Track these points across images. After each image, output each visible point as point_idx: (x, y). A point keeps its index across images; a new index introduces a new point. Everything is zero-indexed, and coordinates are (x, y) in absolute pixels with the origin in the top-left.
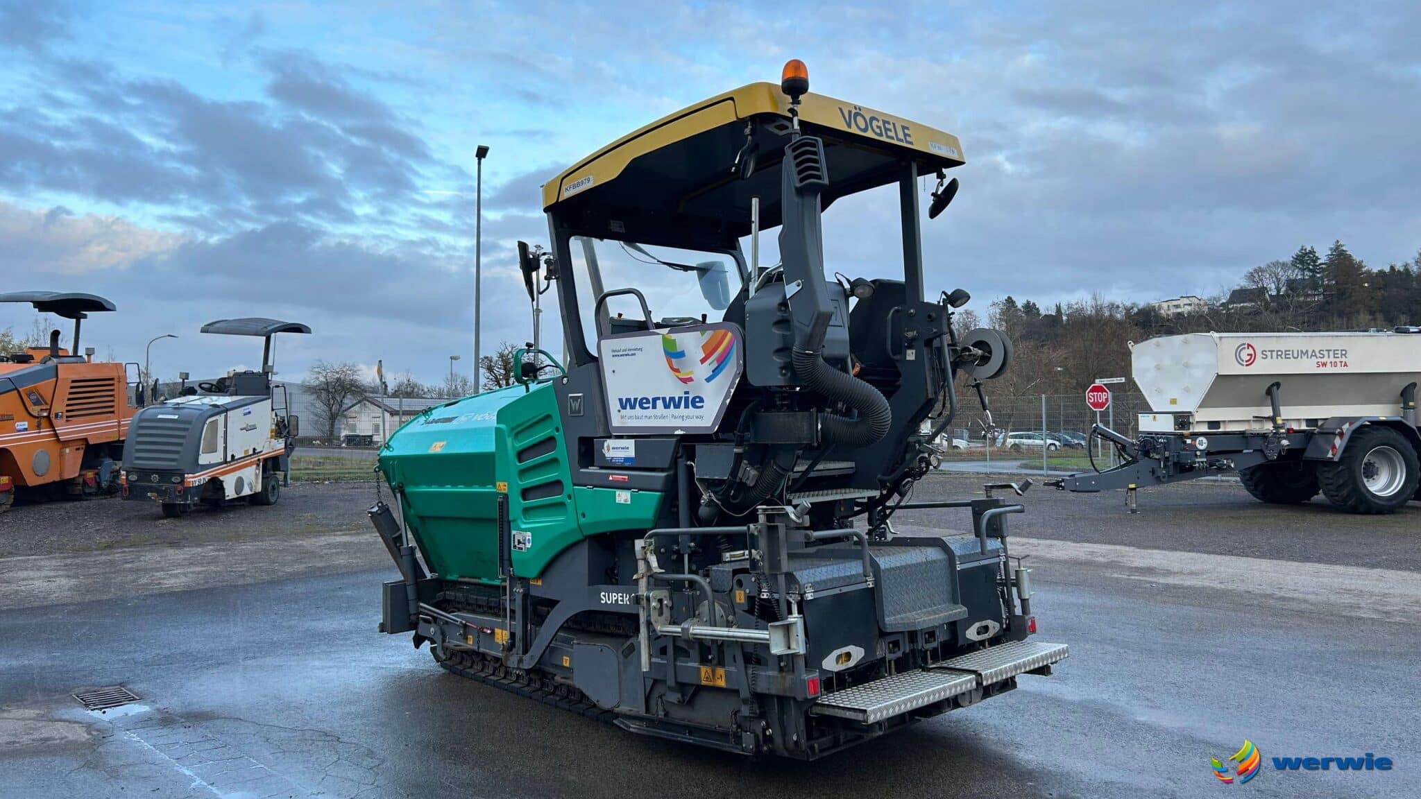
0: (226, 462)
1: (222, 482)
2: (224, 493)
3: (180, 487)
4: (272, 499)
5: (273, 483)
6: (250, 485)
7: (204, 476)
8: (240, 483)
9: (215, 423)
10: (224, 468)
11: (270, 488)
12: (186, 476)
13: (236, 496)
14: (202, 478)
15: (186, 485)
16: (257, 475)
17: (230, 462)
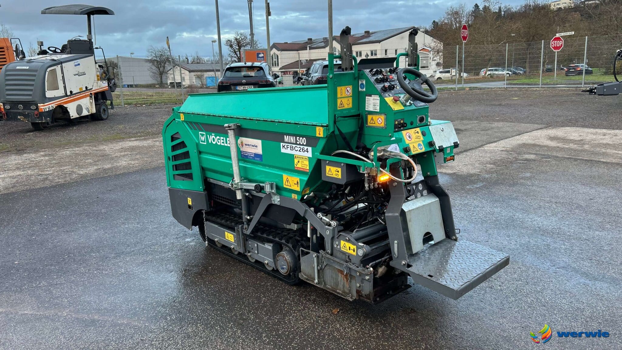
0: (66, 95)
1: (66, 108)
2: (69, 115)
3: (36, 112)
4: (104, 117)
5: (103, 107)
6: (87, 109)
7: (52, 105)
8: (79, 109)
9: (54, 71)
10: (66, 99)
11: (102, 110)
12: (39, 105)
13: (78, 116)
14: (50, 106)
15: (40, 111)
16: (91, 103)
17: (70, 96)
